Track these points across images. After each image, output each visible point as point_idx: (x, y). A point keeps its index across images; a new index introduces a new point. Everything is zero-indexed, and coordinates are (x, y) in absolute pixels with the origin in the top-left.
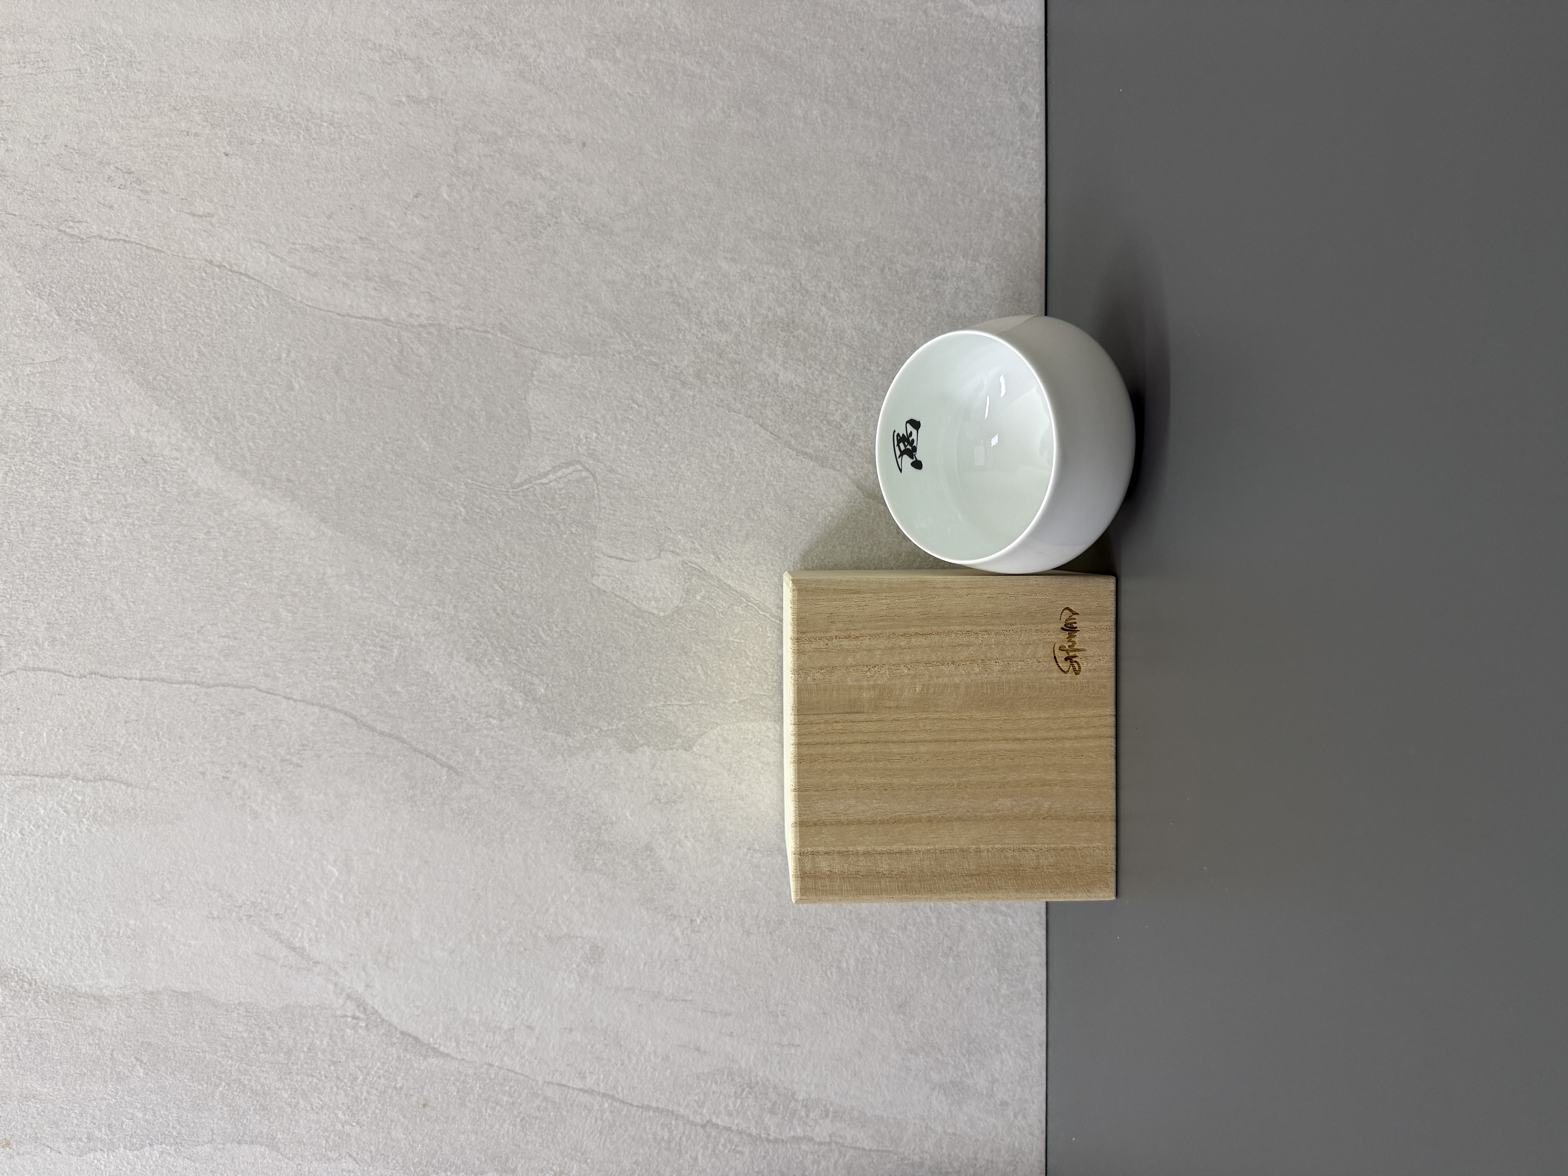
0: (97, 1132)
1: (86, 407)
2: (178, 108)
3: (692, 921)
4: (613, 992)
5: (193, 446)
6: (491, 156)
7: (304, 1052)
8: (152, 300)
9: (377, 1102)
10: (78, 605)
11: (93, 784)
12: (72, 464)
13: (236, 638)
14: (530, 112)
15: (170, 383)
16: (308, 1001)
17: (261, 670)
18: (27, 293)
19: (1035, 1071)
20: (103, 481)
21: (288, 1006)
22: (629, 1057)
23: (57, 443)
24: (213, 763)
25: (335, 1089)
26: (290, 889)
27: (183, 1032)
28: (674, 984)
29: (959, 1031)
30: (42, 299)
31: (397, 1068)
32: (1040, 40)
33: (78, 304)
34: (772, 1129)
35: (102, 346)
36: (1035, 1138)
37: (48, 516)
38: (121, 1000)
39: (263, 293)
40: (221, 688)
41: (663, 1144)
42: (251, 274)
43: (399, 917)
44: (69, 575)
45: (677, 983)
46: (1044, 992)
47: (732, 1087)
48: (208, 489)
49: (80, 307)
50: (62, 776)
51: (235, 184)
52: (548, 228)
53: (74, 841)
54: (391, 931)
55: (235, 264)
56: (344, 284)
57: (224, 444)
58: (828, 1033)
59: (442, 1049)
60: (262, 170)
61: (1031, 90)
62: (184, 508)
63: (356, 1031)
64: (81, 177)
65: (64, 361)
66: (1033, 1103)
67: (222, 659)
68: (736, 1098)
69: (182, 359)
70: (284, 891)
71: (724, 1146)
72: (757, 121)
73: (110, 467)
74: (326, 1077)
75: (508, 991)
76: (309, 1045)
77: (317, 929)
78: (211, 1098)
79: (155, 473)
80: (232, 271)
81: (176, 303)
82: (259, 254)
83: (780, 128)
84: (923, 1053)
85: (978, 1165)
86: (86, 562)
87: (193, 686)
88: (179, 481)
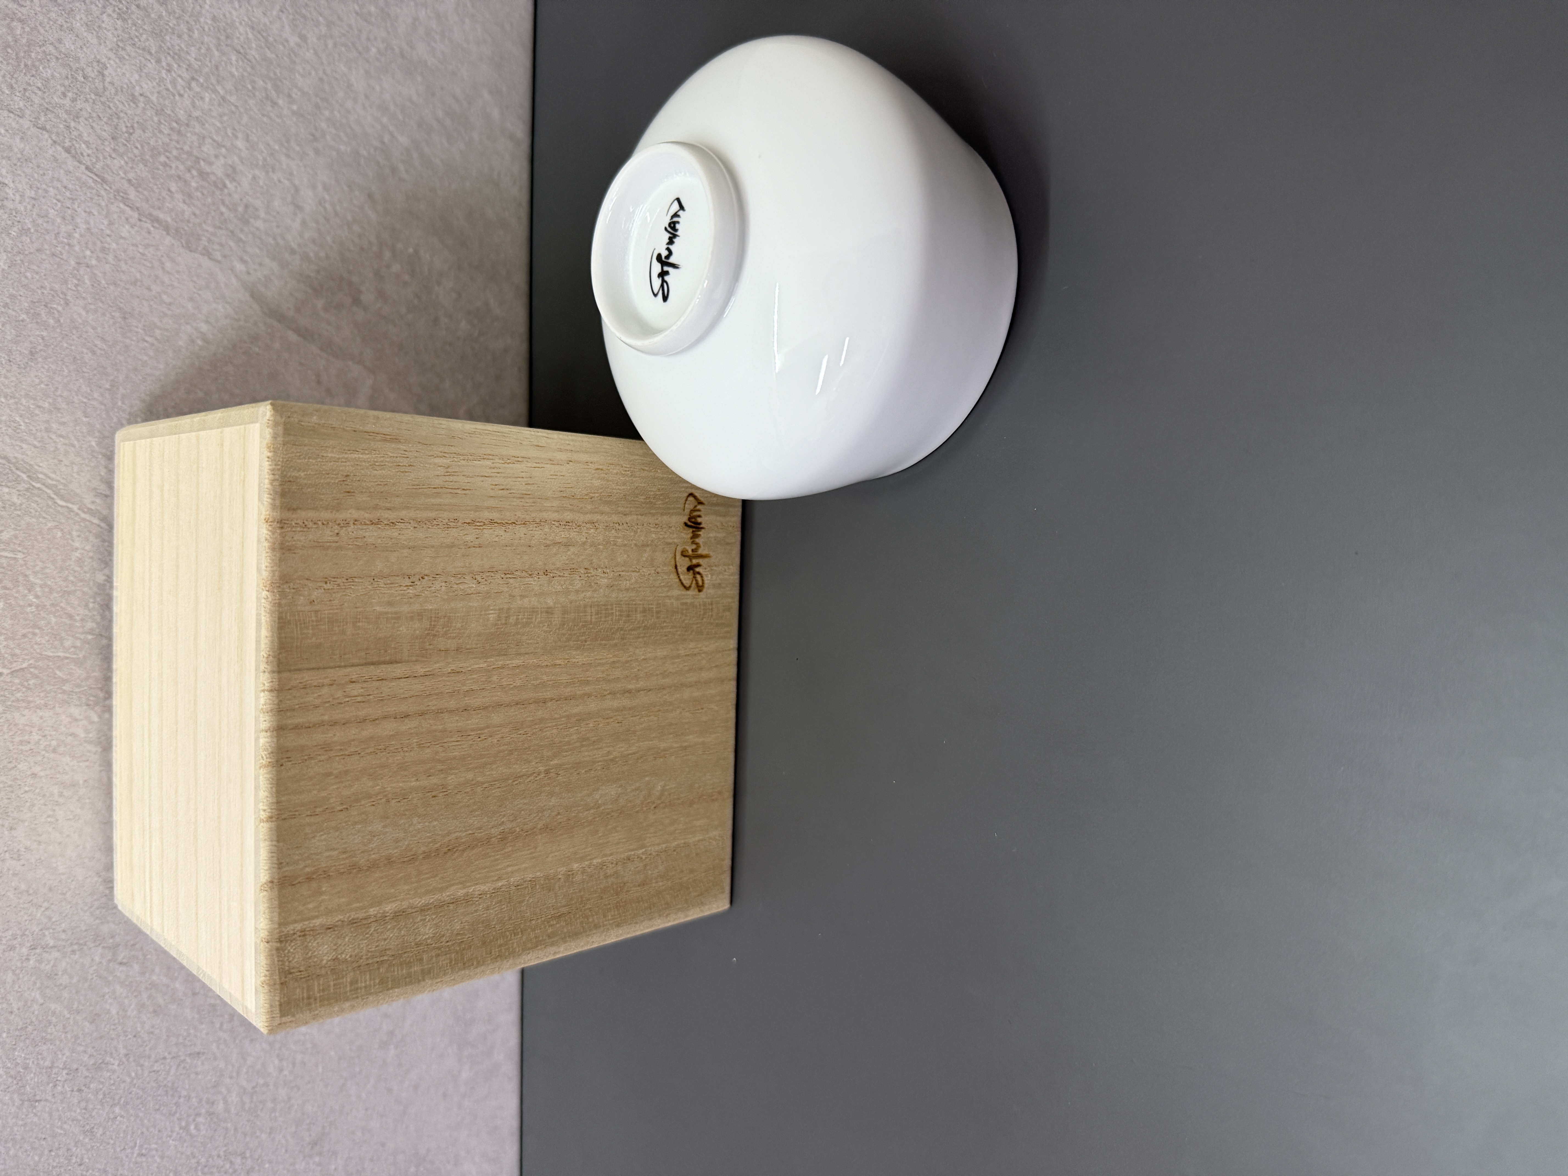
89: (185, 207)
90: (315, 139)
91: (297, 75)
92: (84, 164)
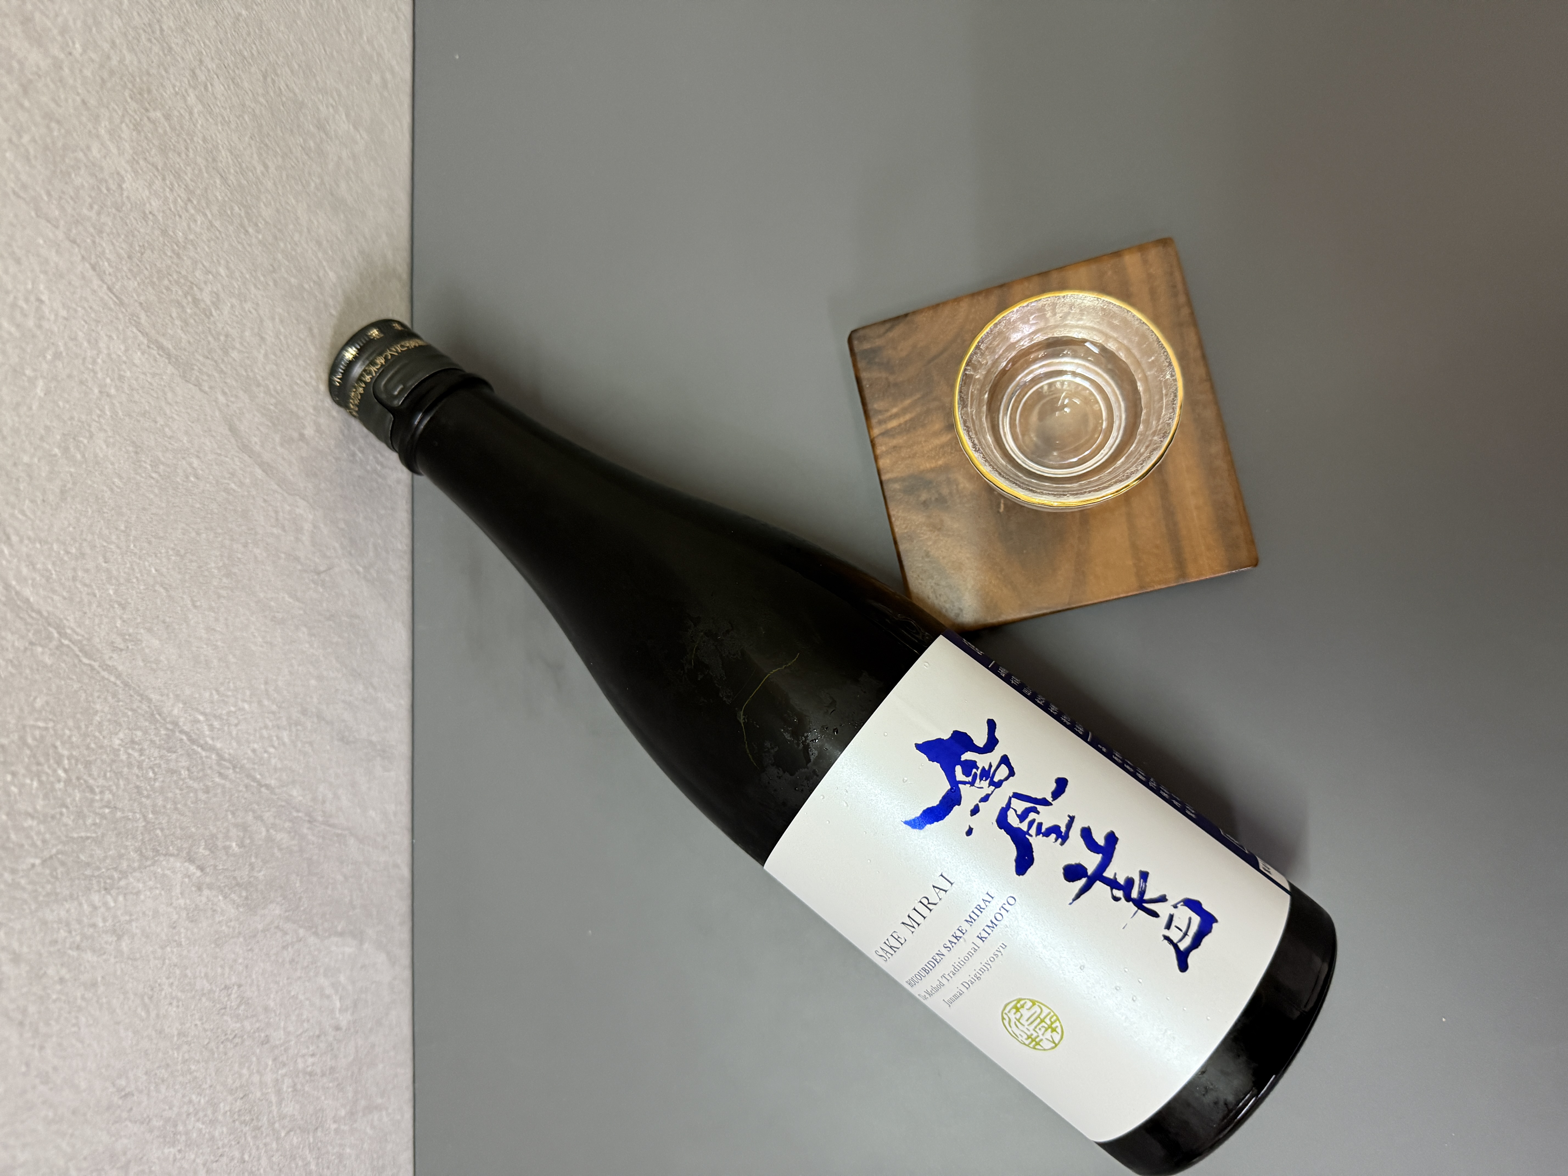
89: (183, 335)
90: (274, 271)
91: (262, 204)
92: (106, 283)
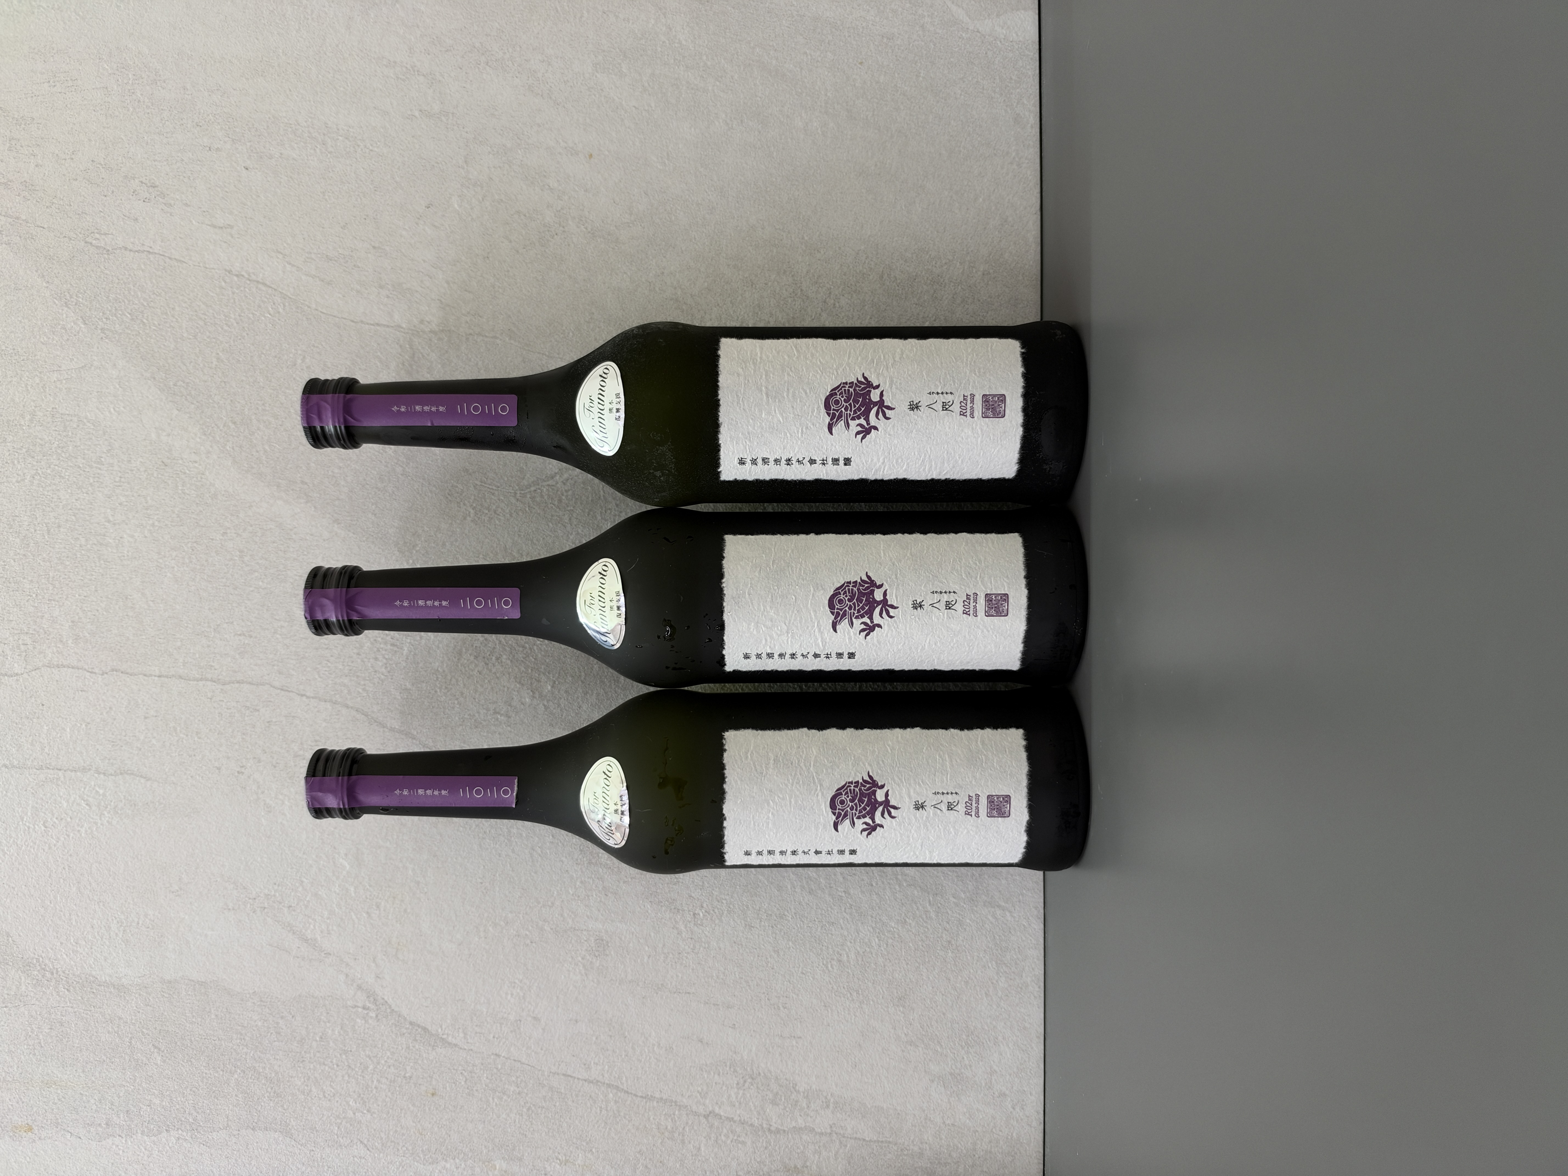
0: (115, 1118)
1: (110, 412)
2: (201, 124)
3: (694, 914)
4: (617, 984)
5: (211, 449)
6: (500, 167)
7: (316, 1041)
8: (173, 309)
9: (387, 1090)
10: (101, 604)
11: (113, 777)
12: (96, 468)
13: (251, 637)
14: (539, 126)
15: (190, 389)
16: (320, 992)
17: (275, 668)
18: (55, 303)
19: (1033, 1063)
20: (126, 484)
21: (300, 996)
22: (633, 1048)
23: (82, 447)
24: (228, 758)
25: (346, 1078)
26: (302, 882)
27: (199, 1019)
28: (677, 976)
29: (958, 1023)
30: (70, 308)
31: (406, 1058)
32: (1035, 54)
33: (103, 313)
34: (774, 1120)
35: (126, 353)
36: (1033, 1129)
37: (73, 518)
38: (140, 989)
39: (279, 301)
40: (237, 685)
41: (667, 1134)
42: (268, 283)
43: (409, 911)
44: (92, 575)
45: (680, 975)
46: (1042, 985)
47: (734, 1078)
48: (225, 491)
49: (105, 316)
50: (84, 770)
51: (254, 196)
52: (556, 236)
53: (95, 833)
54: (400, 924)
55: (253, 273)
56: (358, 292)
57: (241, 447)
58: (829, 1025)
59: (450, 1039)
60: (280, 182)
61: (1026, 102)
62: (202, 509)
63: (366, 1022)
64: (108, 190)
65: (90, 368)
66: (1031, 1094)
67: (237, 656)
68: (738, 1089)
69: (202, 365)
70: (297, 884)
71: (727, 1136)
72: (760, 132)
73: (132, 470)
74: (338, 1066)
75: (515, 983)
76: (320, 1034)
77: (328, 921)
78: (226, 1085)
79: (174, 476)
80: (249, 280)
81: (196, 311)
82: (276, 263)
83: (781, 139)
84: (923, 1046)
85: (977, 1156)
86: (109, 562)
87: (209, 683)
88: (197, 483)
